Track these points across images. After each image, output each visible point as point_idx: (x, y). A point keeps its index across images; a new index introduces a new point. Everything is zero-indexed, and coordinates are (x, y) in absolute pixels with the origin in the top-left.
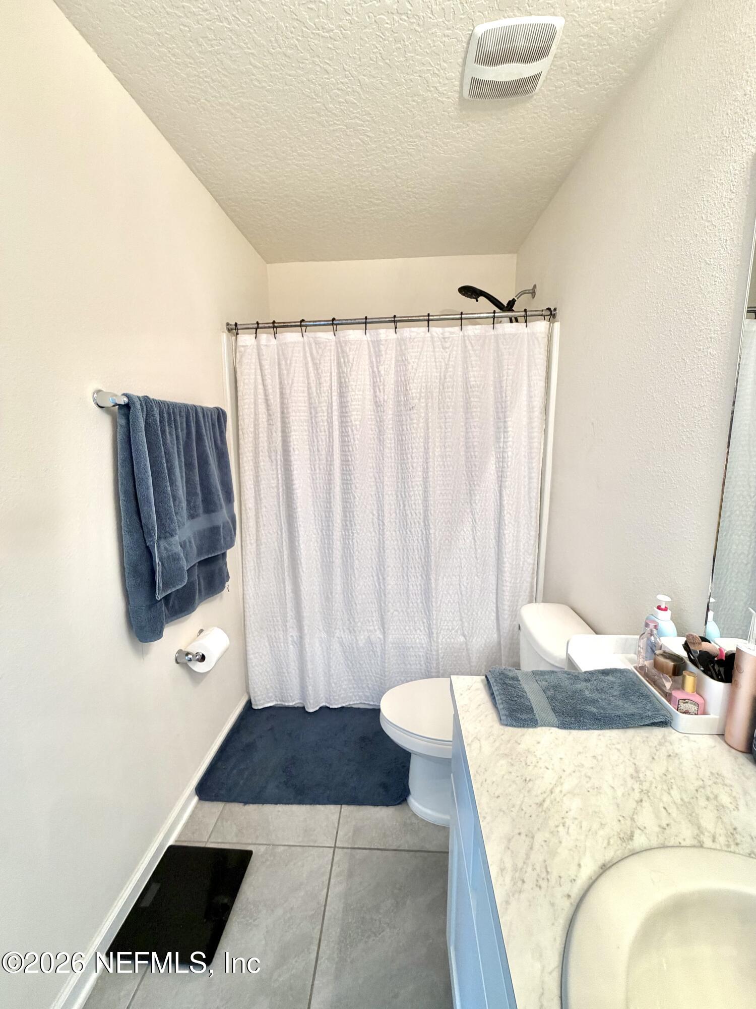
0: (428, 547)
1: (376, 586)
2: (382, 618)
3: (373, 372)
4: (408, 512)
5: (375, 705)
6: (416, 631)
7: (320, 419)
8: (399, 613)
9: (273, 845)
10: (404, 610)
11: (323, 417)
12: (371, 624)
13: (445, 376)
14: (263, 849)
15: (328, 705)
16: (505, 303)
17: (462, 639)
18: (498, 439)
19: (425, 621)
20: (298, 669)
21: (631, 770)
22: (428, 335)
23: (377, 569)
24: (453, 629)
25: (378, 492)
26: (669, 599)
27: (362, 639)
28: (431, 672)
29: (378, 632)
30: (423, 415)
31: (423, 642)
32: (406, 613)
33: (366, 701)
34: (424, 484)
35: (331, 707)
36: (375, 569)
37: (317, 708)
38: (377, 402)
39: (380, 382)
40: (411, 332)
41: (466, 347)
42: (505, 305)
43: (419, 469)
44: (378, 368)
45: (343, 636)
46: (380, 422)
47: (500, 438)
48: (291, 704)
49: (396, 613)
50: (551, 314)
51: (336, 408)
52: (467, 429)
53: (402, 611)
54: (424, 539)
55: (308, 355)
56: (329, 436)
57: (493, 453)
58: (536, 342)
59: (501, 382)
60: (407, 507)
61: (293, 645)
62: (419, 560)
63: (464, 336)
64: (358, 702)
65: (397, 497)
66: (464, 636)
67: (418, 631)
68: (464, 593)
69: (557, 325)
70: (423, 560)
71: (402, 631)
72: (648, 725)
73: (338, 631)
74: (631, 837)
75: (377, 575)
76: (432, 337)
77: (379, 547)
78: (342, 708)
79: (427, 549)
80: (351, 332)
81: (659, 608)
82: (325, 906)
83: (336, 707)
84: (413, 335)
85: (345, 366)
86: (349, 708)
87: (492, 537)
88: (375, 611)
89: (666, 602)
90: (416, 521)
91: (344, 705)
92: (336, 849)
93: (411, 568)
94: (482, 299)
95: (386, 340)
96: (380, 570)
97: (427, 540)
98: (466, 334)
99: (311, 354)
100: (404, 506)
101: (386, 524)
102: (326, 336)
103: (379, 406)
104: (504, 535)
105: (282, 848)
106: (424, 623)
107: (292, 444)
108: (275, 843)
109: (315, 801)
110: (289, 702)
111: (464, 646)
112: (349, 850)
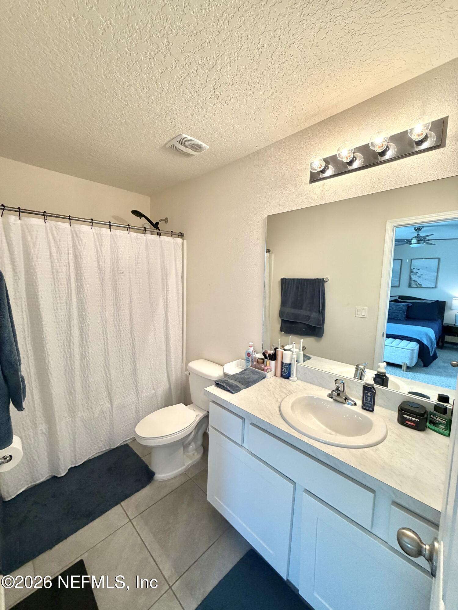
0: (134, 346)
1: (103, 376)
2: (109, 394)
3: (97, 251)
4: (121, 330)
5: (107, 449)
6: (129, 395)
7: (60, 277)
8: (119, 389)
9: (91, 548)
10: (122, 386)
11: (62, 276)
12: (102, 401)
13: (138, 258)
14: (86, 554)
15: (74, 466)
16: (154, 223)
17: (153, 391)
18: (163, 289)
19: (134, 388)
20: (47, 451)
21: (267, 390)
22: (129, 235)
23: (104, 366)
24: (148, 387)
25: (102, 321)
26: (252, 343)
27: (97, 412)
28: (140, 415)
29: (107, 403)
30: (128, 277)
31: (134, 400)
32: (123, 387)
33: (100, 450)
34: (130, 314)
35: (77, 465)
36: (103, 366)
37: (67, 471)
38: (100, 268)
39: (102, 256)
40: (120, 232)
41: (147, 244)
42: (155, 223)
43: (127, 305)
44: (101, 250)
45: (83, 415)
46: (102, 279)
47: (165, 289)
48: (42, 480)
49: (117, 389)
50: (181, 235)
51: (73, 270)
52: (149, 284)
53: (121, 387)
54: (131, 343)
55: (50, 235)
56: (68, 288)
57: (162, 296)
58: (178, 247)
59: (164, 263)
60: (121, 327)
61: (42, 436)
62: (129, 356)
63: (146, 239)
64: (94, 454)
65: (114, 322)
66: (154, 389)
67: (131, 395)
68: (152, 367)
69: (185, 241)
70: (131, 355)
71: (121, 398)
72: (262, 379)
73: (79, 412)
74: (278, 400)
75: (105, 370)
76: (131, 237)
77: (105, 353)
78: (85, 462)
79: (133, 348)
80: (83, 226)
81: (250, 347)
82: (144, 543)
83: (81, 463)
84: (121, 234)
85: (80, 245)
86: (89, 460)
87: (163, 336)
88: (104, 392)
89: (252, 345)
90: (126, 334)
91: (86, 460)
92: (132, 521)
93: (125, 360)
94: (143, 218)
95: (105, 235)
96: (106, 366)
97: (133, 343)
98: (147, 238)
99: (53, 235)
100: (119, 326)
101: (109, 338)
102: (64, 225)
103: (101, 270)
104: (170, 334)
105: (99, 545)
106: (133, 389)
107: (40, 293)
108: (91, 547)
109: (102, 512)
110: (40, 479)
111: (154, 395)
112: (139, 516)
